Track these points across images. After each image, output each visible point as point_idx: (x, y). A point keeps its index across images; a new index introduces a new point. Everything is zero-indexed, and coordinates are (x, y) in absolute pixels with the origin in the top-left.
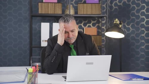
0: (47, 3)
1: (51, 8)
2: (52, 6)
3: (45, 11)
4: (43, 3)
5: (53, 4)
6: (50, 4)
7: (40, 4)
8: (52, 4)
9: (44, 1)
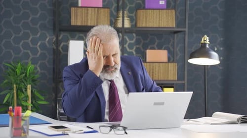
0: (86, 8)
1: (91, 16)
2: (93, 13)
3: (82, 22)
4: (78, 8)
5: (95, 10)
6: (90, 9)
7: (73, 9)
8: (93, 9)
9: (80, 5)
